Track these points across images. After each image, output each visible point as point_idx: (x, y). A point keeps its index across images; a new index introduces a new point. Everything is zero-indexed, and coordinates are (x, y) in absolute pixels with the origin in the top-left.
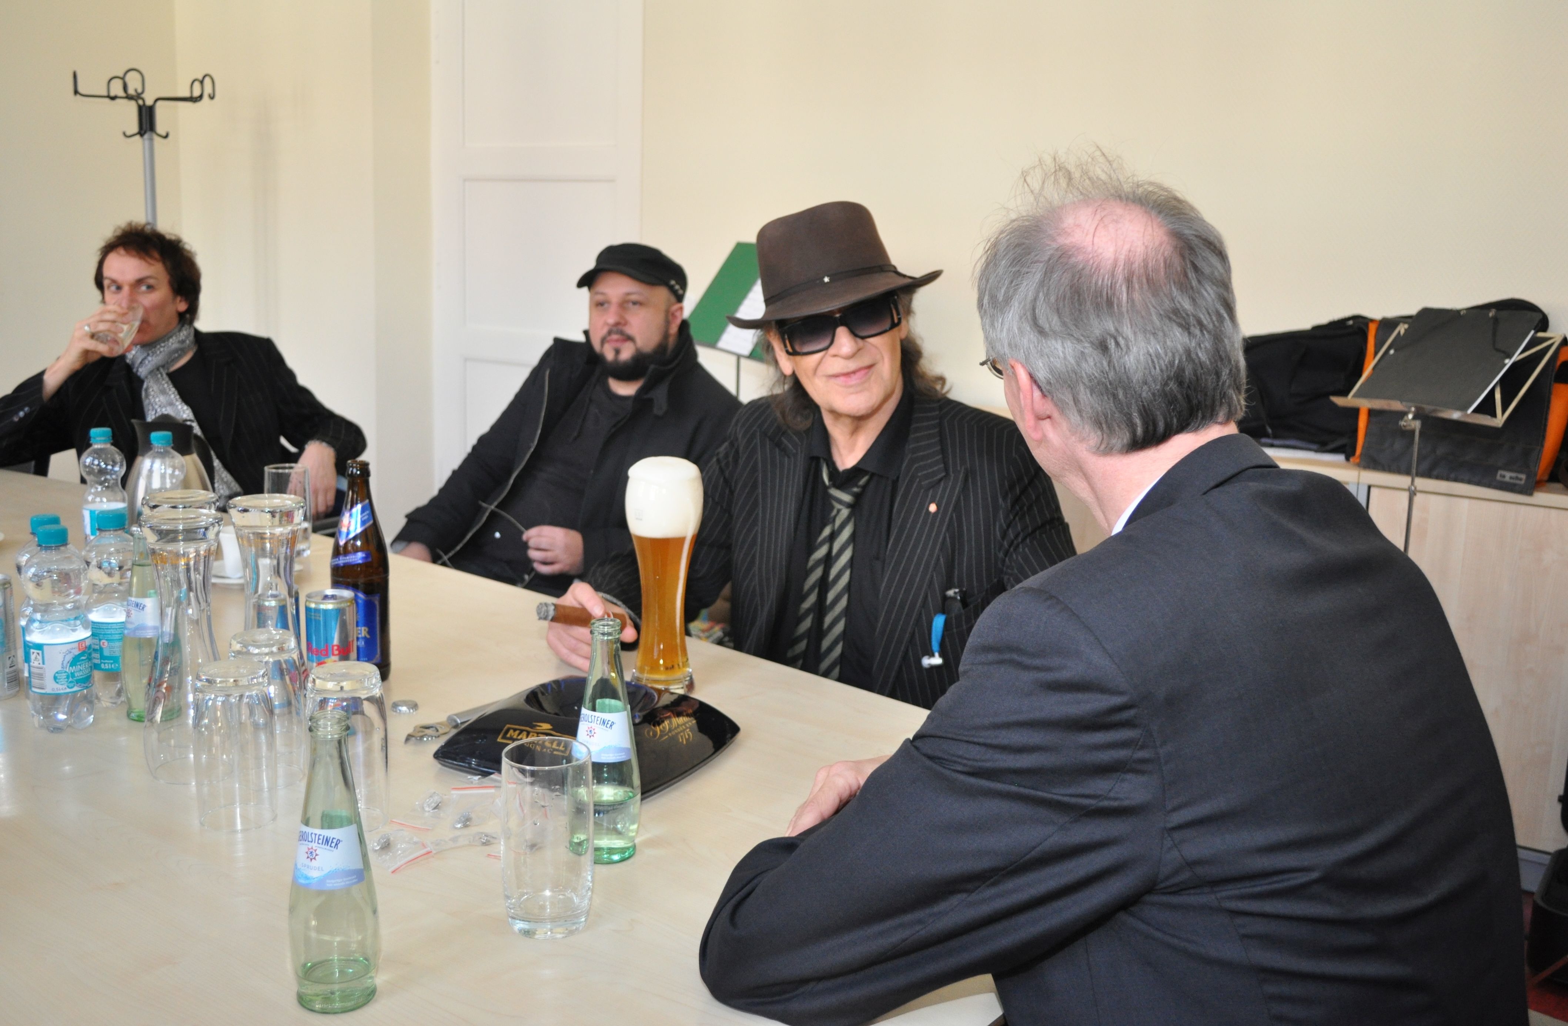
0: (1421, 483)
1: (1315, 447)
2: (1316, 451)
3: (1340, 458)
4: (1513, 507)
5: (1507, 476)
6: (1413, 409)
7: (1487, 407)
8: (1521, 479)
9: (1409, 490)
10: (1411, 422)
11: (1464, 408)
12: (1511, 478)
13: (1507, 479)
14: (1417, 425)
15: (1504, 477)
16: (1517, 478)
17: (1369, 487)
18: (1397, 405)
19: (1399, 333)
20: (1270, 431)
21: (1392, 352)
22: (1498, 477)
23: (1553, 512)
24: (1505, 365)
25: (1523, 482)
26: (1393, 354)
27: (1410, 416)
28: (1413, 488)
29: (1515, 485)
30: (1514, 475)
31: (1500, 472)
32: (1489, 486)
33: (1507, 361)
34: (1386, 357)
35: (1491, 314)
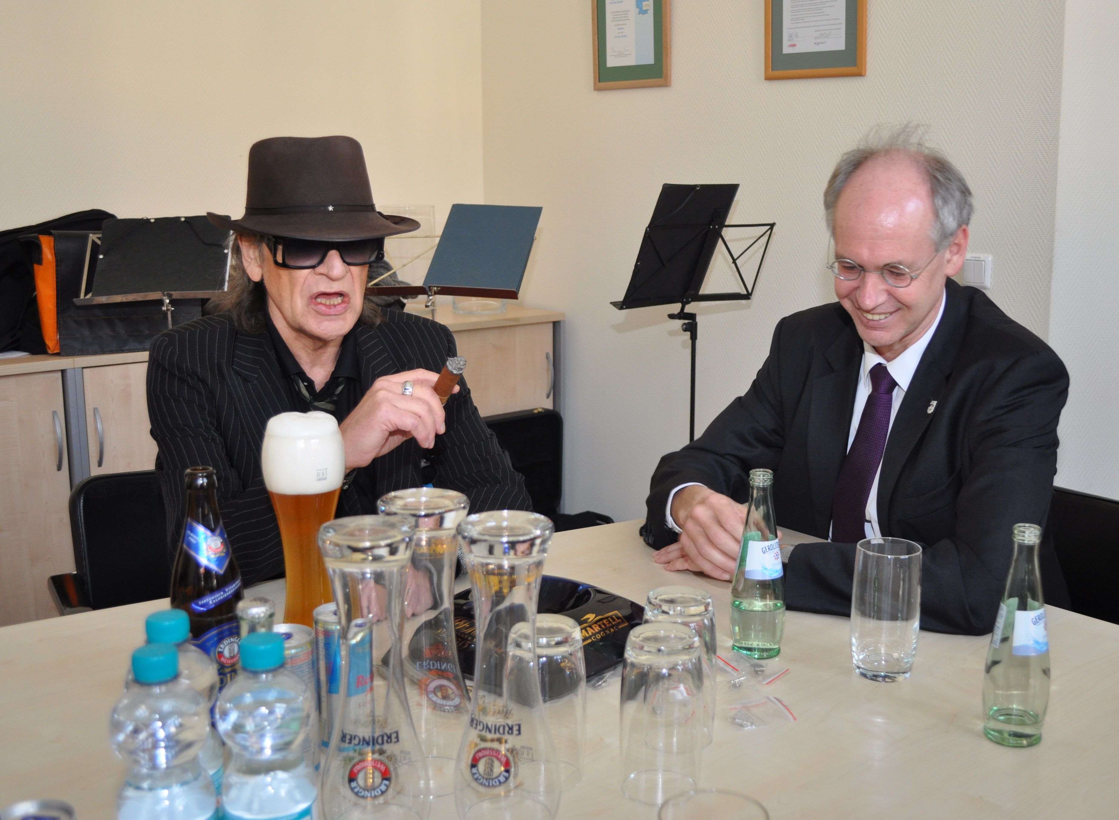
17: (83, 369)
18: (146, 297)
21: (101, 257)
26: (103, 259)
27: (168, 301)
34: (98, 262)
35: (183, 219)
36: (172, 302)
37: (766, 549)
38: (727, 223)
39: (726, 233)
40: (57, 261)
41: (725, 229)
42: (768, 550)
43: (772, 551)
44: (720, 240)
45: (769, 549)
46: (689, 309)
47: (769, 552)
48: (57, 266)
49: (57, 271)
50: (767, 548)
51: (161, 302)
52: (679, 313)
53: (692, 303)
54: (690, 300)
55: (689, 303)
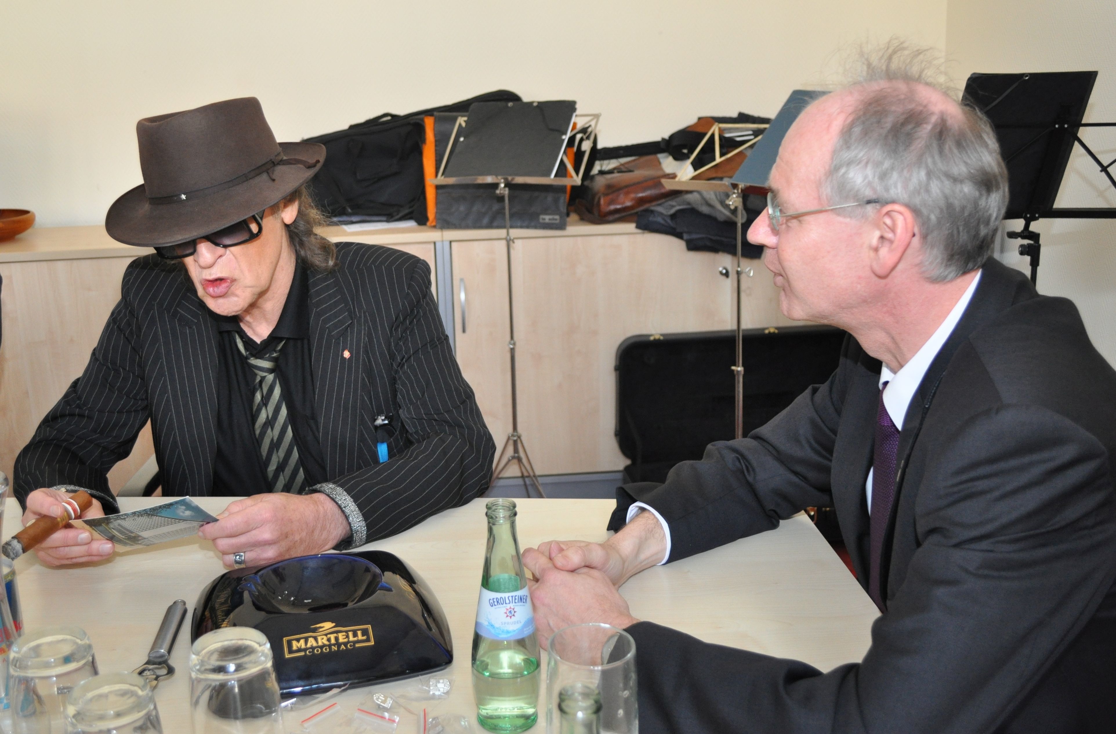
0: (514, 232)
1: (384, 218)
2: (388, 221)
3: (411, 224)
4: (552, 240)
5: (547, 218)
6: (502, 181)
7: (562, 171)
8: (556, 220)
9: (506, 239)
10: (502, 189)
11: (548, 174)
12: (550, 219)
13: (547, 221)
14: (507, 192)
15: (544, 219)
16: (554, 219)
17: (451, 242)
18: (489, 179)
19: (460, 125)
20: (350, 210)
21: (462, 139)
22: (541, 221)
23: (579, 239)
24: (563, 140)
25: (558, 221)
26: (463, 142)
27: (502, 185)
28: (508, 238)
29: (553, 224)
30: (551, 217)
31: (542, 217)
32: (536, 227)
33: (564, 137)
34: (459, 143)
35: (535, 104)
36: (508, 185)
37: (494, 602)
38: (1084, 121)
39: (1083, 133)
40: (436, 141)
41: (1081, 129)
42: (496, 603)
43: (501, 606)
44: (1076, 143)
45: (498, 602)
46: (1035, 226)
47: (497, 606)
48: (436, 146)
49: (436, 150)
50: (495, 600)
51: (496, 186)
52: (1022, 232)
53: (1041, 220)
54: (1037, 215)
55: (1036, 219)
